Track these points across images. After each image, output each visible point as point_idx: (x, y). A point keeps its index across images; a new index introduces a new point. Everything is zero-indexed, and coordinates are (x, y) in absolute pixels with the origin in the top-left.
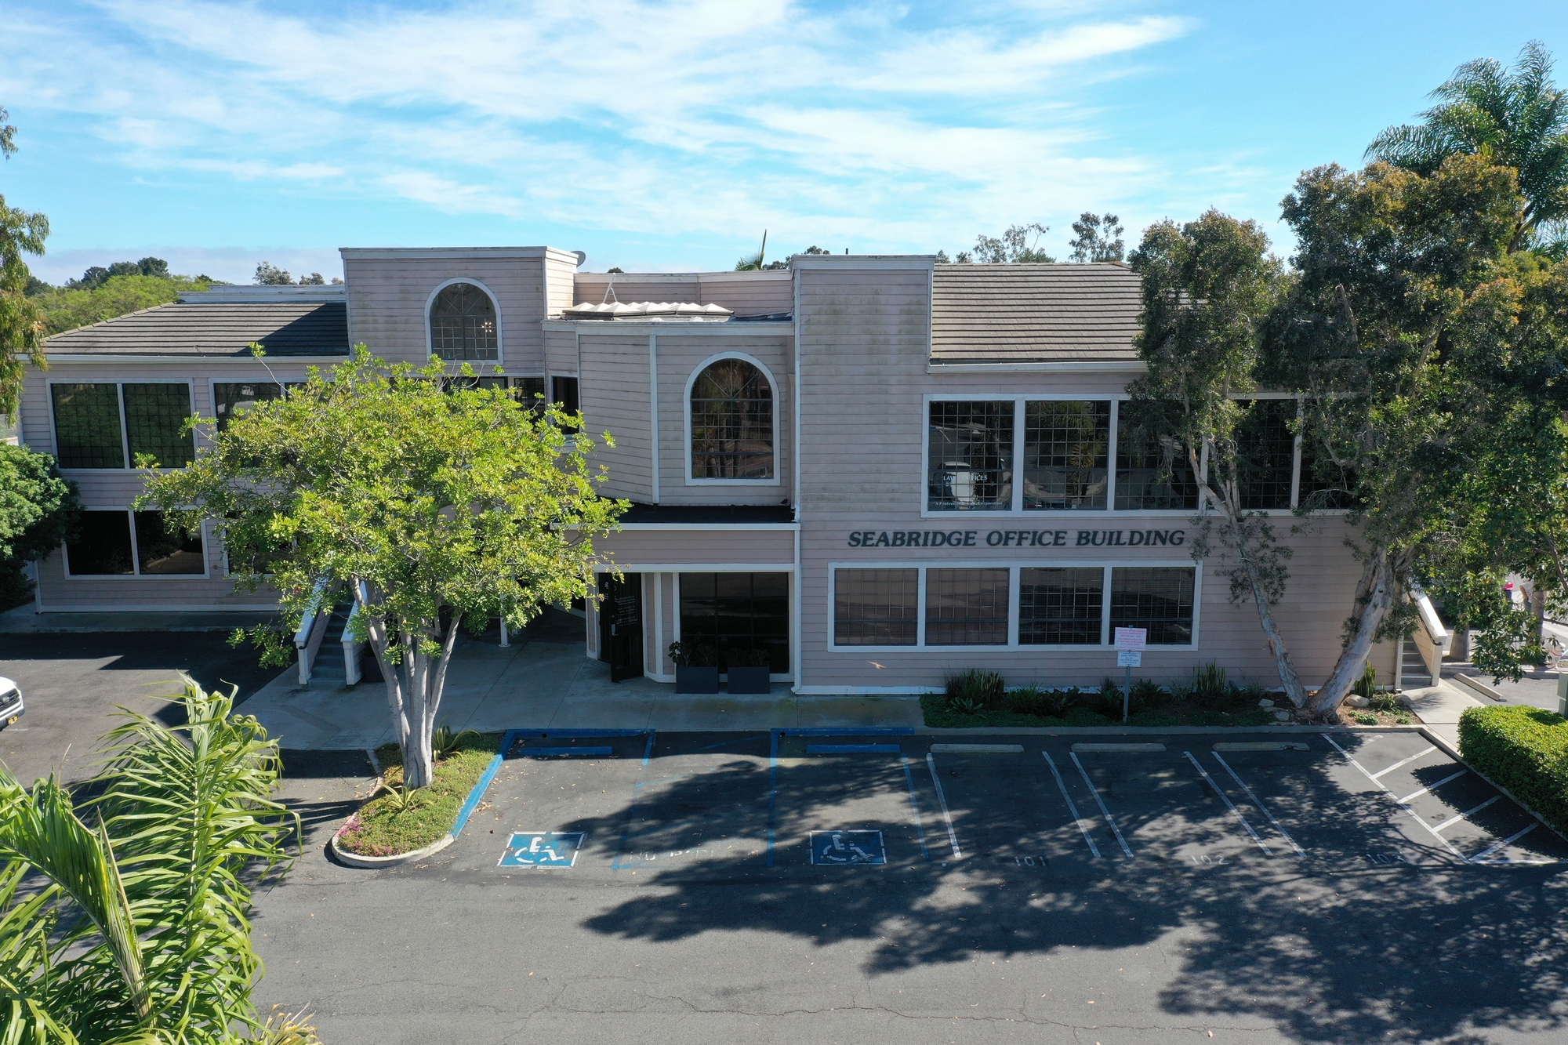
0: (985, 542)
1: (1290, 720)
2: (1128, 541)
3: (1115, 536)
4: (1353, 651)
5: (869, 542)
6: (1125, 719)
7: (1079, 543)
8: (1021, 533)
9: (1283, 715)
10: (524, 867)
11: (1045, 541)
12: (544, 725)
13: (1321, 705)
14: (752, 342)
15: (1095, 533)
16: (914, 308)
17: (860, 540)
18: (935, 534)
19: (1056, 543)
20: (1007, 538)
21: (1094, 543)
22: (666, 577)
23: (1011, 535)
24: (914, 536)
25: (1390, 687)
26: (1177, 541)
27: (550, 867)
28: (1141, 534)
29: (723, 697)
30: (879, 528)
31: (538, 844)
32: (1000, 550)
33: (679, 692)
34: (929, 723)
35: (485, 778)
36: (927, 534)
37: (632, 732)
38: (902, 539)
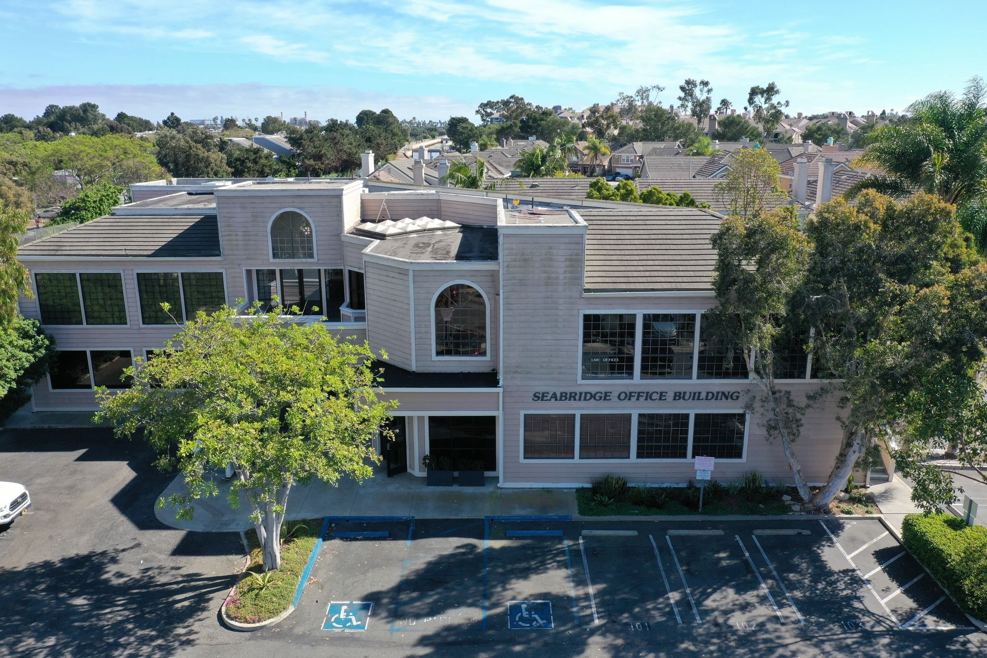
0: (617, 398)
1: (801, 511)
2: (705, 398)
3: (697, 395)
4: (840, 475)
5: (545, 398)
6: (700, 510)
7: (674, 399)
8: (639, 393)
9: (796, 508)
10: (337, 630)
11: (653, 398)
12: (347, 514)
13: (820, 501)
14: (473, 274)
15: (685, 393)
16: (574, 257)
17: (540, 397)
18: (586, 393)
19: (660, 399)
20: (631, 396)
21: (684, 399)
22: (421, 419)
23: (633, 394)
24: (573, 395)
25: (862, 484)
26: (735, 398)
27: (353, 631)
28: (713, 394)
29: (455, 488)
30: (551, 390)
31: (345, 611)
32: (626, 402)
33: (429, 484)
34: (582, 512)
35: (312, 558)
36: (581, 394)
37: (400, 518)
38: (564, 397)
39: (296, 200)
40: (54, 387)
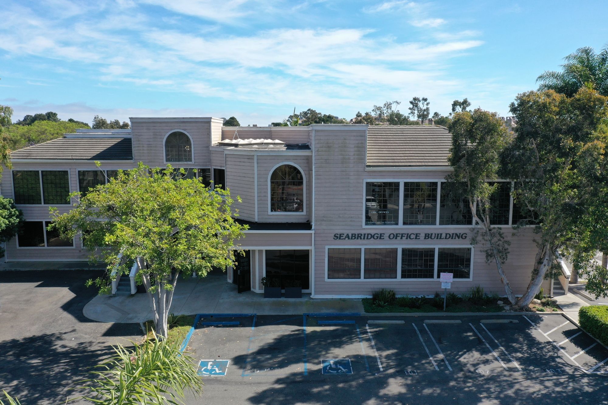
0: (388, 238)
1: (510, 310)
2: (444, 237)
3: (439, 235)
4: (535, 283)
5: (342, 238)
6: (444, 309)
7: (425, 238)
8: (402, 234)
9: (507, 308)
10: (205, 376)
11: (412, 237)
12: (212, 312)
13: (522, 303)
14: (295, 158)
15: (432, 234)
16: (360, 145)
17: (338, 237)
18: (368, 234)
19: (416, 238)
20: (397, 236)
21: (431, 238)
22: (260, 252)
23: (398, 235)
24: (360, 235)
25: (548, 296)
26: (464, 237)
27: (216, 376)
28: (450, 235)
29: (283, 299)
30: (345, 232)
31: (211, 365)
32: (394, 241)
33: (265, 297)
34: (367, 311)
35: (188, 336)
36: (365, 234)
37: (247, 315)
38: (355, 236)
39: (182, 125)
40: (20, 246)
